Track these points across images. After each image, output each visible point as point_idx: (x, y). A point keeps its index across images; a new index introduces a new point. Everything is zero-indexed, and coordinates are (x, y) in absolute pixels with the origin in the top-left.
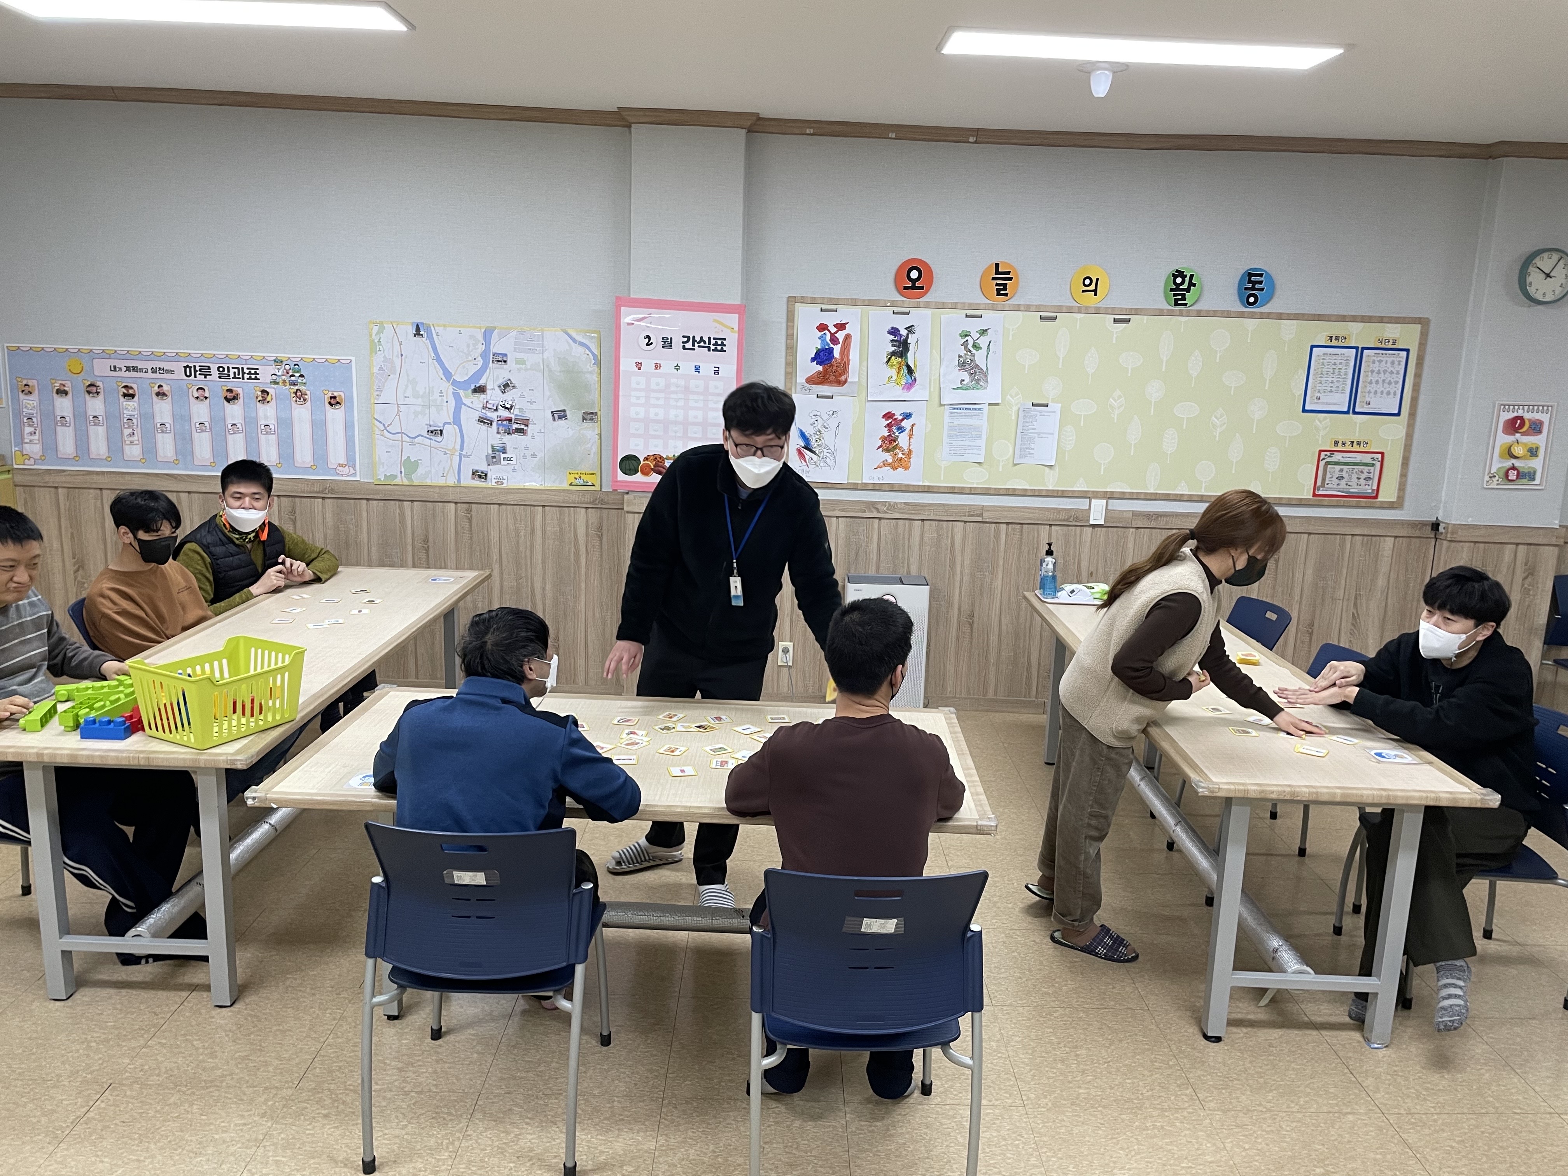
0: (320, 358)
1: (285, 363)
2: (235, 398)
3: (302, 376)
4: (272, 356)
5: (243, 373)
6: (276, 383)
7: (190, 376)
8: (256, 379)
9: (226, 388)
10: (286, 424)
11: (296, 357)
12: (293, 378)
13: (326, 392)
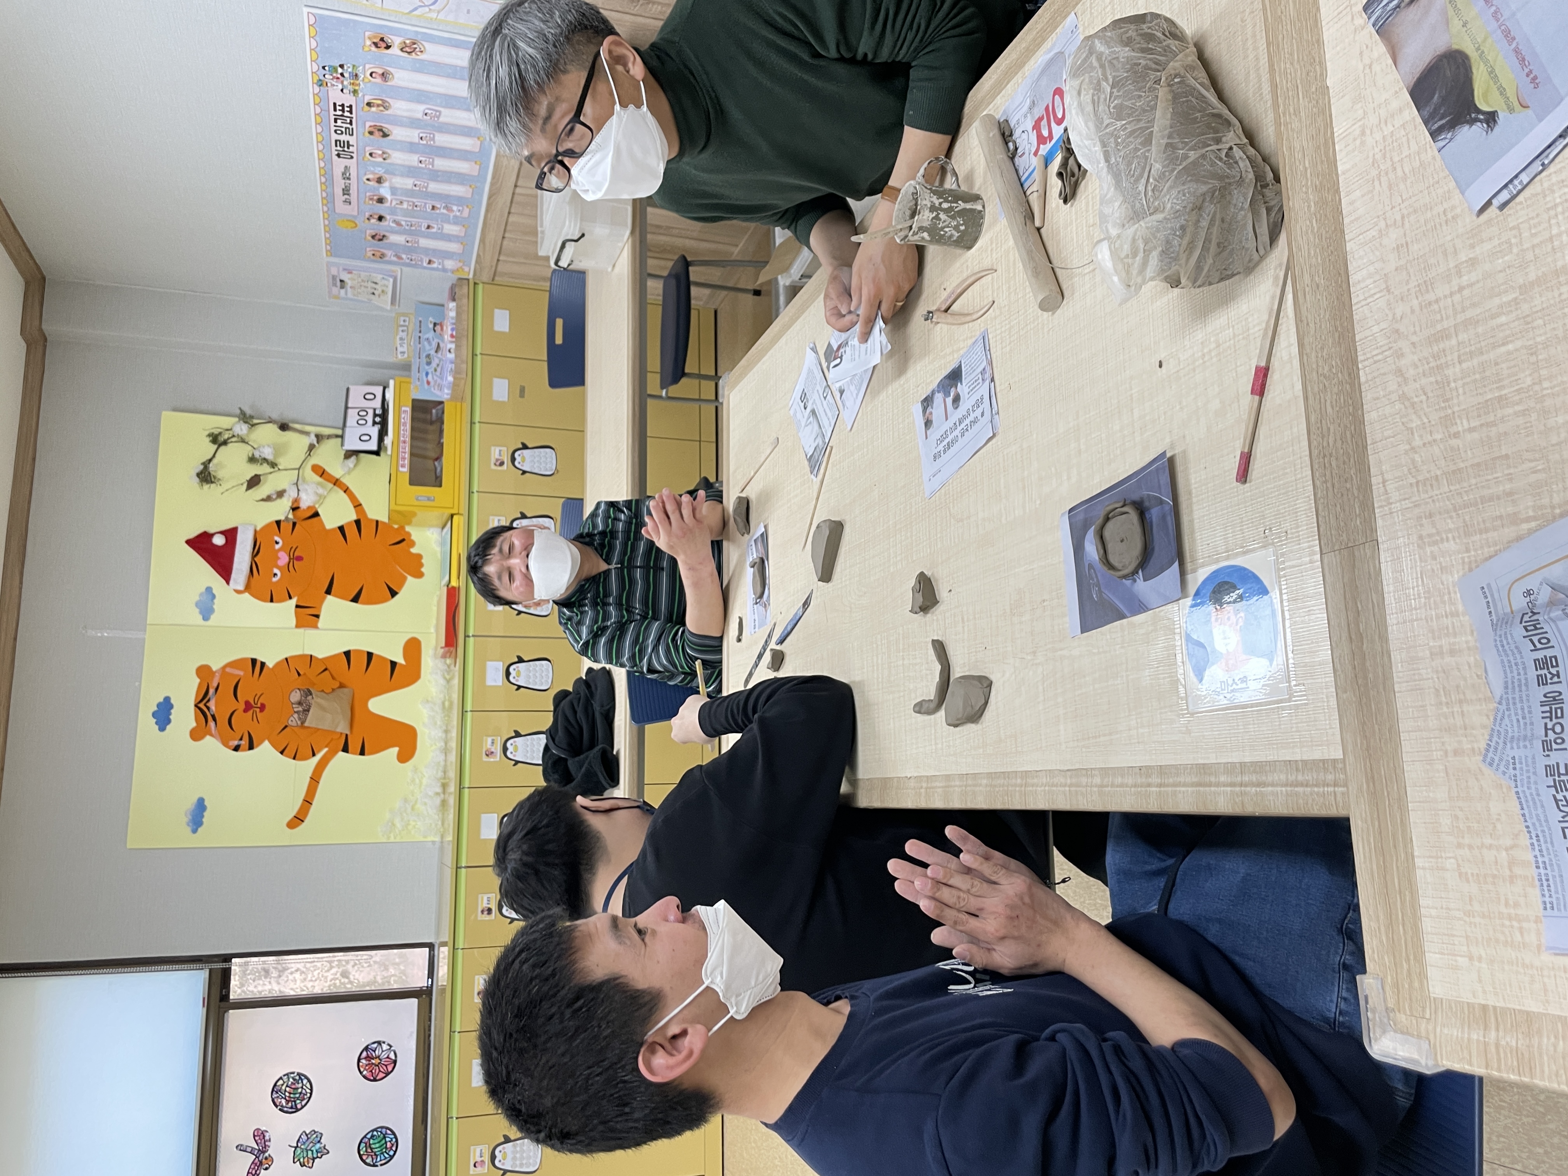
0: (309, 44)
1: (322, 78)
2: (380, 130)
3: (342, 66)
4: (312, 89)
5: (342, 116)
6: (355, 92)
7: (352, 157)
8: (351, 107)
9: (367, 134)
10: (419, 96)
11: (311, 67)
12: (346, 75)
13: (366, 49)
